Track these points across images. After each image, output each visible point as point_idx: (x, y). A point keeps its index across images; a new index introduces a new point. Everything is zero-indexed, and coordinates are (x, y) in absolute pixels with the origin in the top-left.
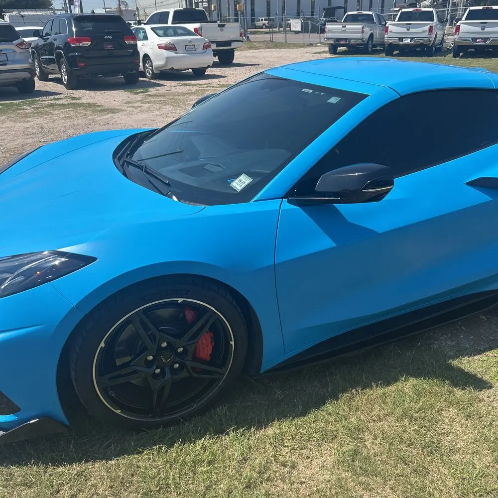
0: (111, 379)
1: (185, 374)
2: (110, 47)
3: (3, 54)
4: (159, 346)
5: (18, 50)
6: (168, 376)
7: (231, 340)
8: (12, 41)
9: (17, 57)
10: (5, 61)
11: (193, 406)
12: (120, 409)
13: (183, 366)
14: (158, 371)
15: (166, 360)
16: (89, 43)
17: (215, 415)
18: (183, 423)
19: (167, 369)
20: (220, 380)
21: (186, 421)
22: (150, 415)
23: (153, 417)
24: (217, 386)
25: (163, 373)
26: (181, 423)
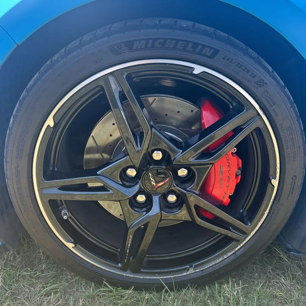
0: (63, 188)
1: (182, 214)
4: (149, 155)
6: (156, 209)
7: (275, 178)
11: (187, 270)
12: (73, 243)
13: (182, 201)
14: (141, 198)
15: (157, 182)
17: (220, 297)
18: (166, 291)
19: (156, 199)
20: (238, 241)
21: (172, 289)
22: (120, 265)
23: (124, 269)
24: (233, 249)
25: (148, 204)
26: (164, 290)
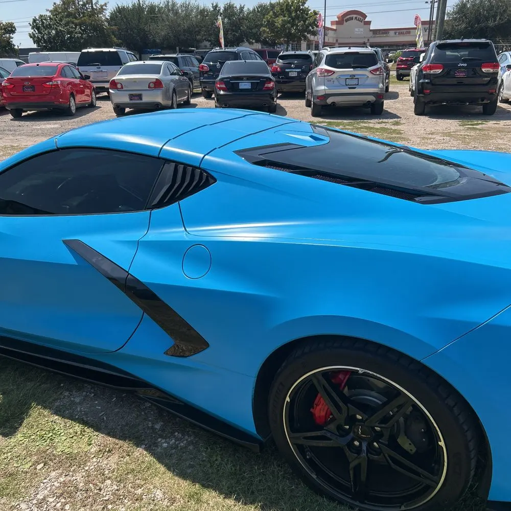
2: (462, 75)
3: (356, 78)
5: (370, 76)
8: (368, 67)
9: (368, 82)
10: (356, 85)
16: (440, 71)
